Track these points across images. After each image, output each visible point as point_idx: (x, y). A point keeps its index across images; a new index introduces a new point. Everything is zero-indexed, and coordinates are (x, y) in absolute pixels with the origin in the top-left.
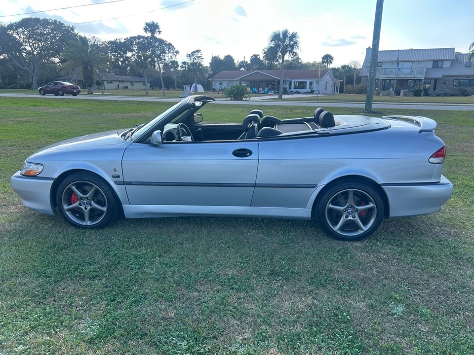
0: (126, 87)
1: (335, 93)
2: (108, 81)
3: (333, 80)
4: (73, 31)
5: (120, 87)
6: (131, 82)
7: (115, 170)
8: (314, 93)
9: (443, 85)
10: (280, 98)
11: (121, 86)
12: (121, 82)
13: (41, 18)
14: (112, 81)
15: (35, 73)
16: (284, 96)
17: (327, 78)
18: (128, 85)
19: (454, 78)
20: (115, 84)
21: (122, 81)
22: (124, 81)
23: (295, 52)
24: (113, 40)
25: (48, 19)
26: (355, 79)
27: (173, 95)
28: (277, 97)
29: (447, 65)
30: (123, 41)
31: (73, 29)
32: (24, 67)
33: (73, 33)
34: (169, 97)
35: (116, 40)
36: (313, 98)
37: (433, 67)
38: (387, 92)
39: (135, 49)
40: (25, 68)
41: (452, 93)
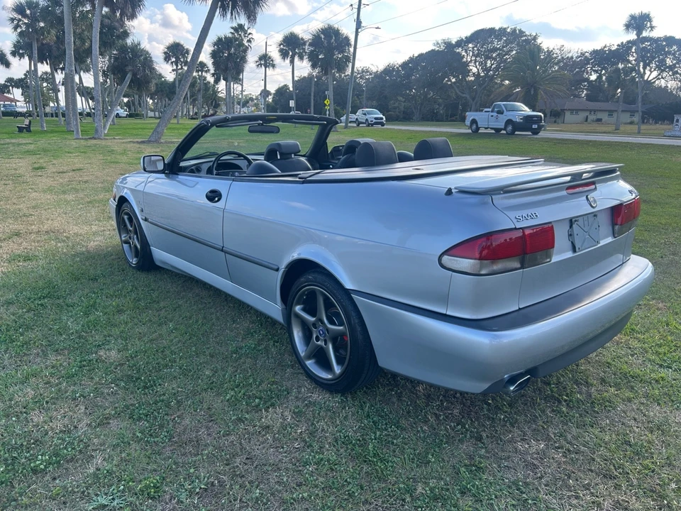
0: (599, 120)
2: (572, 111)
4: (535, 41)
5: (589, 120)
6: (610, 111)
11: (592, 117)
12: (592, 113)
13: (497, 28)
14: (577, 111)
15: (475, 101)
18: (604, 116)
20: (582, 115)
21: (595, 111)
22: (598, 110)
24: (599, 48)
25: (505, 28)
27: (651, 132)
30: (614, 48)
31: (535, 38)
32: (463, 93)
33: (535, 45)
34: (645, 135)
35: (605, 47)
39: (631, 58)
40: (464, 95)
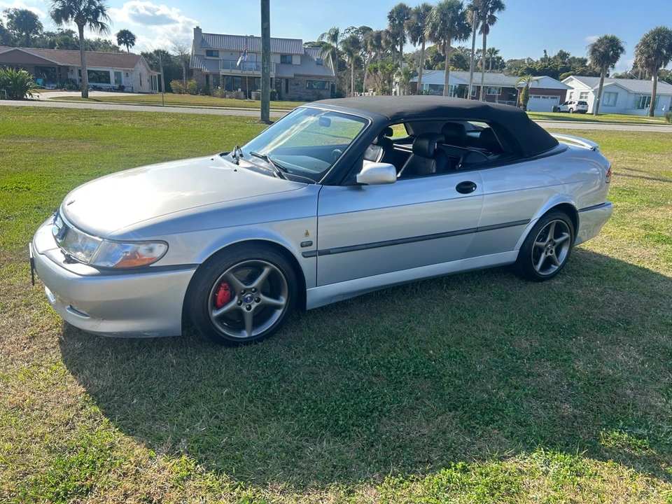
1: (154, 91)
3: (149, 72)
7: (307, 234)
8: (125, 90)
9: (296, 87)
10: (85, 96)
16: (91, 94)
17: (142, 68)
19: (307, 79)
23: (101, 23)
26: (184, 72)
28: (79, 94)
29: (296, 60)
36: (137, 99)
37: (281, 63)
38: (234, 93)
41: (306, 97)
